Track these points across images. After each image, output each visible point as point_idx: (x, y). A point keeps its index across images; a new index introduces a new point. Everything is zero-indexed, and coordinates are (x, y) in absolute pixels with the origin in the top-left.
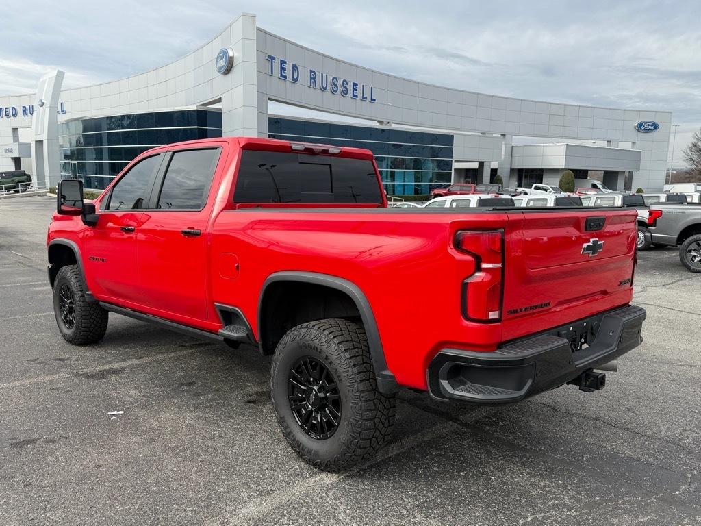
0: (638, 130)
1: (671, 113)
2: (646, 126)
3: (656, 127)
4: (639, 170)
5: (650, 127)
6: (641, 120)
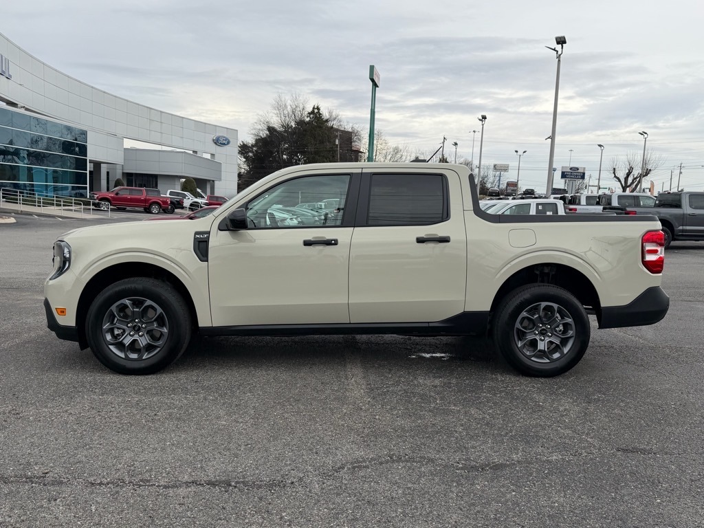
0: (215, 143)
1: (237, 131)
2: (221, 141)
3: (228, 143)
4: (220, 180)
5: (224, 142)
6: (219, 134)
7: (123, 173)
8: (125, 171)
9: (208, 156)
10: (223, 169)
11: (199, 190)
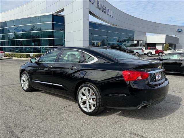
2: (179, 30)
3: (182, 31)
4: (178, 43)
7: (146, 44)
8: (146, 43)
9: (174, 36)
10: (179, 40)
11: (170, 47)
